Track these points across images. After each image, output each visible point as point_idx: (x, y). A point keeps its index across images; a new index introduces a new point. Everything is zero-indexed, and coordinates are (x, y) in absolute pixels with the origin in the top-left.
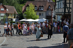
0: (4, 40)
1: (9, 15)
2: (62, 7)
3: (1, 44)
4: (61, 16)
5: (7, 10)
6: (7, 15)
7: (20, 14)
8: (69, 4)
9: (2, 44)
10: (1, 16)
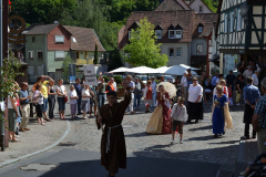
0: (65, 129)
1: (80, 55)
2: (239, 29)
3: (58, 143)
4: (236, 56)
5: (74, 40)
6: (74, 54)
7: (111, 52)
8: (260, 18)
9: (61, 140)
10: (55, 59)
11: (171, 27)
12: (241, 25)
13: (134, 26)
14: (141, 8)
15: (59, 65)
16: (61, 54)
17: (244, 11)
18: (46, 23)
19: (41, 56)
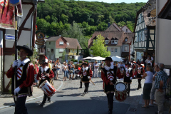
0: (60, 85)
1: (71, 51)
2: (143, 40)
4: (142, 53)
5: (68, 44)
7: (85, 50)
10: (59, 52)
11: (113, 39)
12: (144, 38)
13: (95, 38)
14: (99, 30)
15: (61, 55)
17: (146, 32)
18: (56, 35)
19: (52, 50)
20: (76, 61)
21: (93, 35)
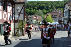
1: (38, 20)
4: (67, 21)
7: (44, 20)
10: (34, 21)
11: (55, 15)
12: (68, 15)
13: (48, 15)
14: (50, 12)
15: (35, 22)
16: (35, 20)
17: (68, 12)
18: (33, 15)
20: (40, 24)
21: (47, 14)
